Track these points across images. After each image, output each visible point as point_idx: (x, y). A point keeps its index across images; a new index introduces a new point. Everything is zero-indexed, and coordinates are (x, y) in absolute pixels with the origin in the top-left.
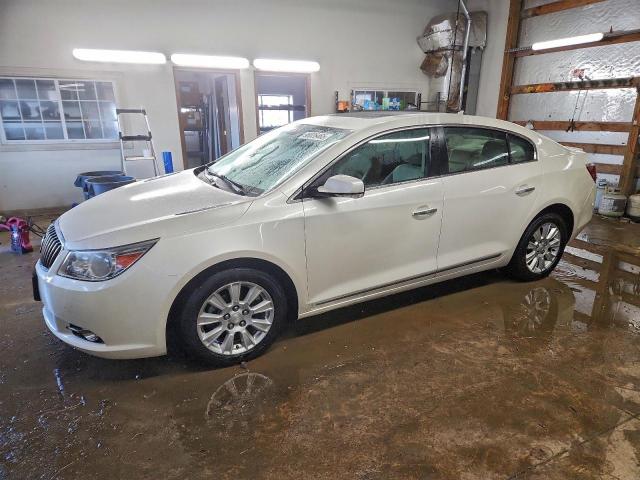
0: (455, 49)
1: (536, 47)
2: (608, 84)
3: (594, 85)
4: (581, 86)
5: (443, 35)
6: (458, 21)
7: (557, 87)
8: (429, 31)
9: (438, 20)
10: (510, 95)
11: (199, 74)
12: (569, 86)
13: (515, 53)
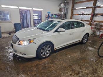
0: (64, 8)
1: (76, 8)
2: (86, 14)
3: (85, 14)
4: (83, 15)
5: (62, 6)
6: (65, 4)
7: (79, 15)
8: (60, 5)
9: (61, 3)
10: (72, 15)
11: (22, 10)
12: (81, 15)
13: (73, 9)
